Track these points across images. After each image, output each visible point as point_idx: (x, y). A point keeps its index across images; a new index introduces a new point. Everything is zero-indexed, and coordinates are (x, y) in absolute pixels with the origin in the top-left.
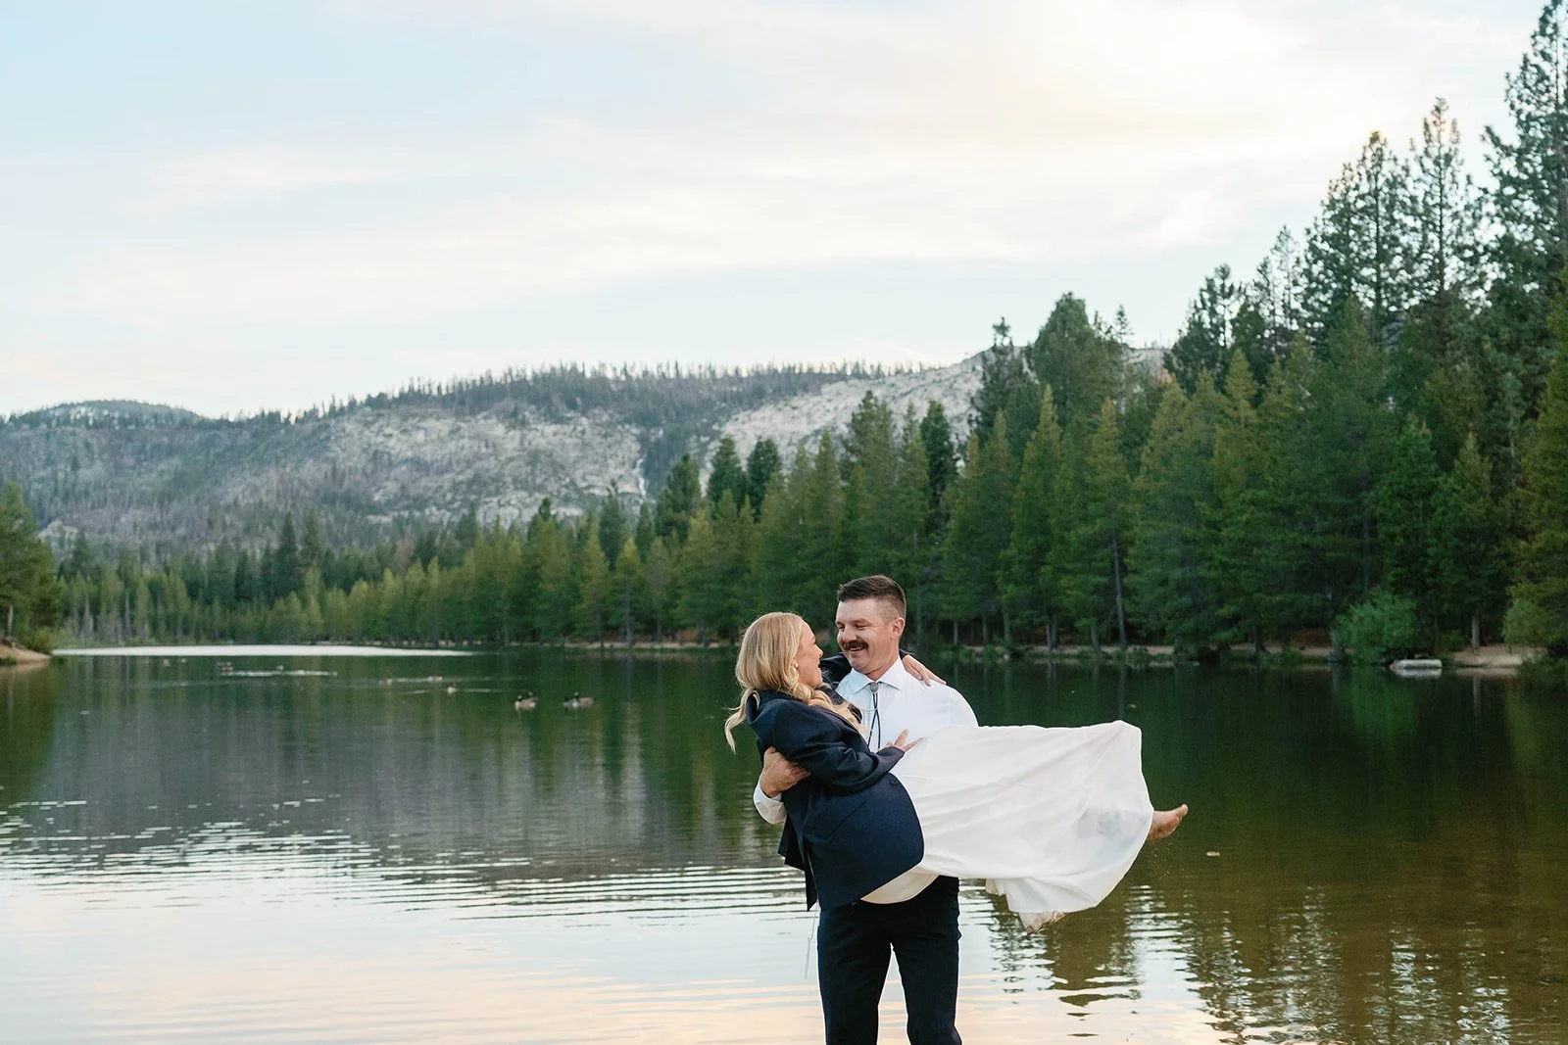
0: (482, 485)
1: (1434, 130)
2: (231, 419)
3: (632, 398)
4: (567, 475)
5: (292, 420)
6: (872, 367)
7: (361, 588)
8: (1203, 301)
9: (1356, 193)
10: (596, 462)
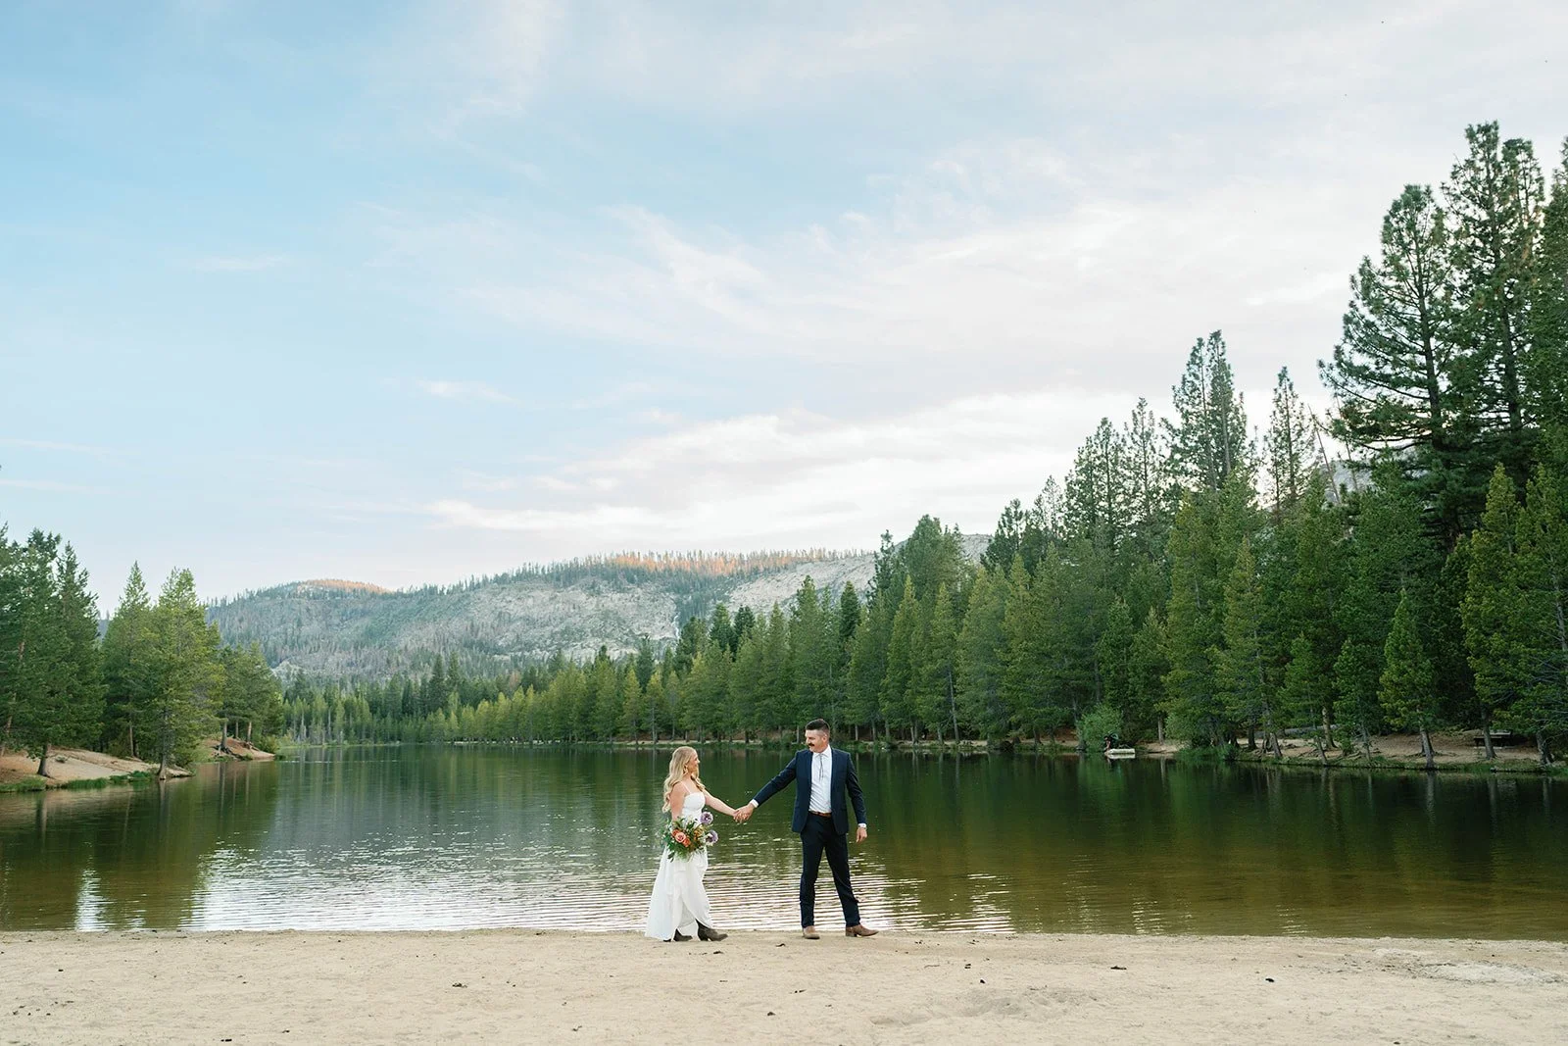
0: (570, 635)
1: (1139, 417)
2: (405, 592)
3: (671, 575)
4: (628, 627)
5: (445, 592)
6: (830, 553)
7: (484, 705)
8: (1004, 522)
9: (1095, 456)
10: (647, 618)
